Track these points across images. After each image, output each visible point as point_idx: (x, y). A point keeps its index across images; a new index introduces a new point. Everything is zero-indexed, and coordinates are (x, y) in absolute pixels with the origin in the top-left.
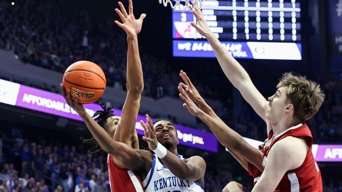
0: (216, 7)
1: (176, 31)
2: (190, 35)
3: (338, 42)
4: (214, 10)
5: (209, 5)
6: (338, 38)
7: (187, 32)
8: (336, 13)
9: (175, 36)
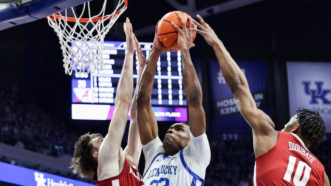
0: (110, 75)
1: (75, 96)
2: (87, 100)
3: (220, 106)
4: (111, 78)
5: (104, 73)
6: (220, 103)
7: (85, 97)
8: (218, 81)
9: (74, 100)
